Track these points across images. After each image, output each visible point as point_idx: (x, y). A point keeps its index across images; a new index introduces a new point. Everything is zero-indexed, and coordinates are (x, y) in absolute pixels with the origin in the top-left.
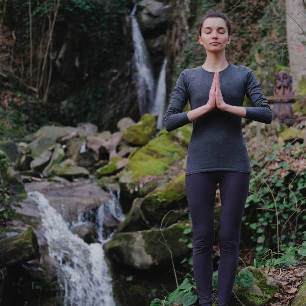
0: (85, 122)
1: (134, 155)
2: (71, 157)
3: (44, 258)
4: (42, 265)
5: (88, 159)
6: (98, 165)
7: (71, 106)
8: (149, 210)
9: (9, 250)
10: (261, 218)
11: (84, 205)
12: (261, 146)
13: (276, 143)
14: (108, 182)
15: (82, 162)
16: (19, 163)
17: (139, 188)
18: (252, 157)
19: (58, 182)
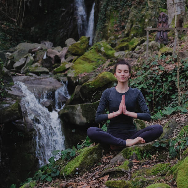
0: (45, 40)
1: (75, 61)
2: (37, 61)
3: (25, 118)
4: (23, 122)
5: (48, 63)
6: (54, 66)
7: (37, 30)
8: (84, 92)
9: (5, 114)
10: (147, 97)
11: (47, 89)
12: (149, 56)
13: (157, 55)
14: (61, 76)
15: (45, 64)
16: (7, 64)
17: (79, 80)
18: (144, 62)
19: (31, 76)
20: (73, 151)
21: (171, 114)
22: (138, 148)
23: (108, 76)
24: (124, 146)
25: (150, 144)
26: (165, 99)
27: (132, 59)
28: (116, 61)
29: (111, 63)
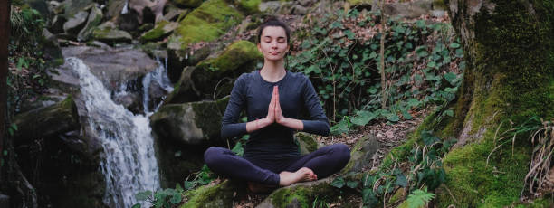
1: (183, 18)
2: (110, 18)
3: (84, 129)
4: (82, 137)
5: (131, 22)
6: (141, 28)
8: (200, 79)
9: (47, 120)
10: (321, 90)
11: (128, 72)
12: (326, 12)
13: (342, 9)
14: (155, 48)
15: (123, 25)
16: (50, 24)
17: (189, 55)
18: (315, 23)
19: (98, 47)
20: (176, 193)
21: (368, 124)
22: (302, 189)
23: (246, 49)
24: (276, 184)
25: (325, 183)
26: (357, 95)
27: (294, 17)
28: (262, 20)
29: (252, 23)
